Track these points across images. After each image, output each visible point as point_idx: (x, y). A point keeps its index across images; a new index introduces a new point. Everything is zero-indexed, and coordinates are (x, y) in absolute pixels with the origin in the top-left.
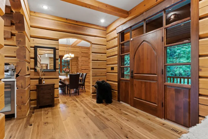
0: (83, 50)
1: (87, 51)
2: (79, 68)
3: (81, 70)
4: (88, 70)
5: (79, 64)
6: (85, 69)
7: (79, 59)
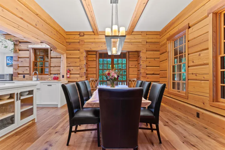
0: (148, 38)
1: (157, 38)
2: (142, 71)
3: (145, 75)
4: (159, 74)
5: (141, 63)
6: (153, 74)
7: (141, 55)
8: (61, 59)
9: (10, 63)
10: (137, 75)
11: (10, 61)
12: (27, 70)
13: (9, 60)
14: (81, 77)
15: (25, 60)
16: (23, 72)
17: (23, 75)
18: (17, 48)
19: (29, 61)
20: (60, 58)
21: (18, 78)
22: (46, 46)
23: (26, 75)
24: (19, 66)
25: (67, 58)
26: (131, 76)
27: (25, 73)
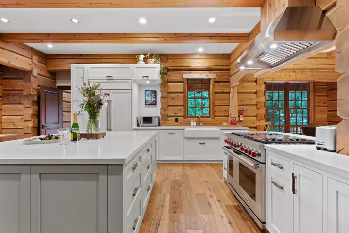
8: (231, 94)
9: (151, 99)
10: (326, 117)
11: (150, 97)
12: (181, 110)
13: (148, 96)
14: (259, 120)
15: (178, 95)
16: (176, 113)
17: (174, 118)
18: (166, 78)
19: (183, 97)
20: (229, 93)
21: (168, 122)
22: (208, 76)
23: (179, 118)
24: (170, 104)
25: (238, 93)
26: (317, 118)
27: (178, 114)
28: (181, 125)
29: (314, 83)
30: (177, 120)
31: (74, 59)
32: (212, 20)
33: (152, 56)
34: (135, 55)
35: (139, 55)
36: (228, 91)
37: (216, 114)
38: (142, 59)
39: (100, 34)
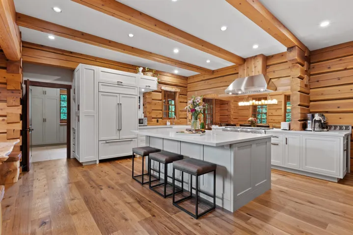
12: (160, 113)
15: (158, 102)
19: (161, 104)
21: (152, 123)
23: (159, 119)
27: (158, 117)
28: (160, 124)
29: (215, 100)
30: (157, 121)
31: (63, 54)
32: (208, 61)
33: (150, 70)
34: (136, 66)
35: (139, 67)
36: (186, 101)
37: (180, 117)
38: (141, 71)
39: (133, 48)
